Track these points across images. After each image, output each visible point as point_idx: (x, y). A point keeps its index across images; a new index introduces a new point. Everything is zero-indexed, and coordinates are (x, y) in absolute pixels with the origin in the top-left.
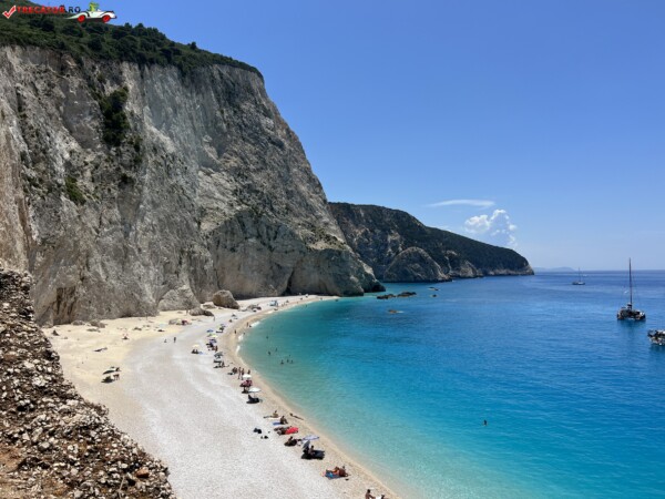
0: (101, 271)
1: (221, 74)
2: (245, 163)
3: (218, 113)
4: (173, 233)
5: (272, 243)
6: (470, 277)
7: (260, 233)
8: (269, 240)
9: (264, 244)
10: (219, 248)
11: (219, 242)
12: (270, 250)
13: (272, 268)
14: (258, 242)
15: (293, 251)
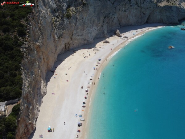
5: (142, 5)
7: (137, 2)
8: (141, 4)
9: (138, 6)
10: (120, 11)
11: (120, 9)
12: (141, 8)
13: (141, 14)
14: (136, 6)
15: (150, 7)
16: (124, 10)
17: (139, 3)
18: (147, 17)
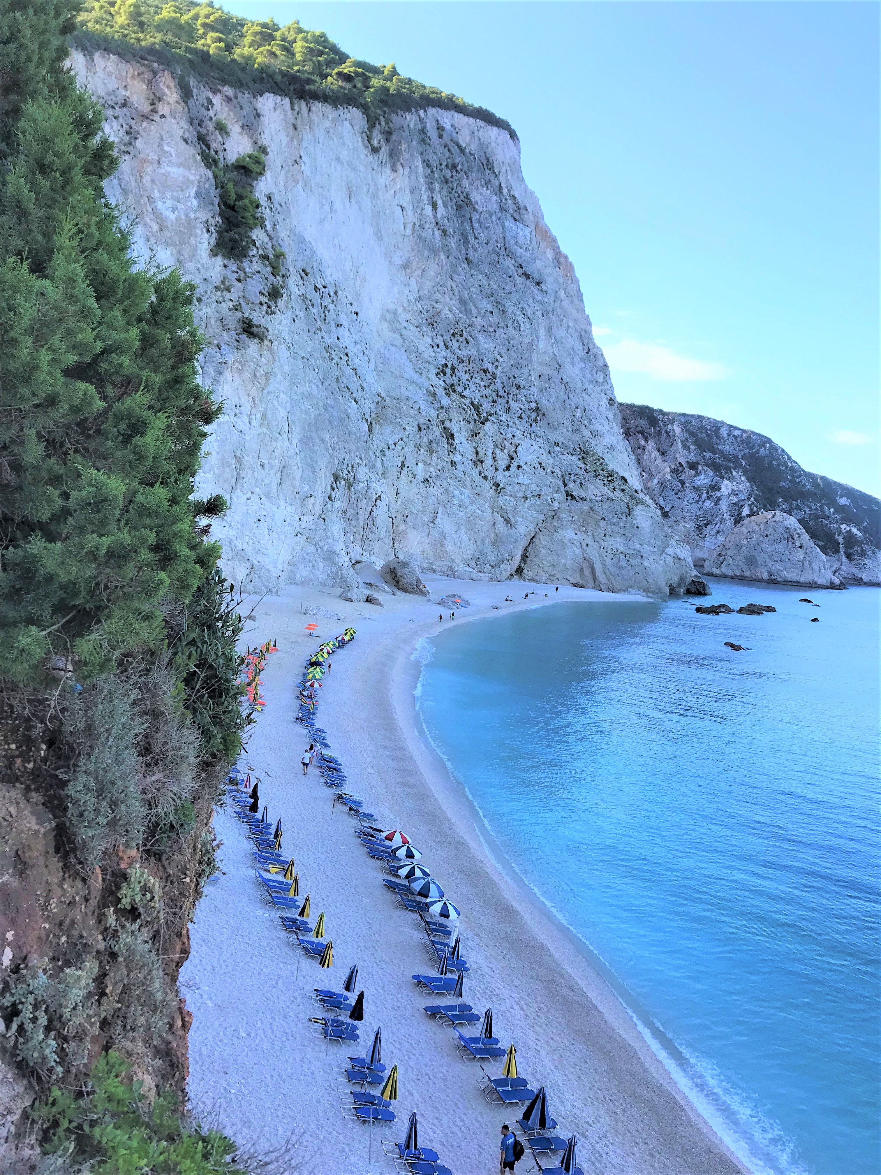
1: (440, 128)
2: (467, 312)
3: (429, 209)
4: (323, 440)
5: (500, 476)
7: (481, 454)
8: (497, 470)
9: (486, 478)
10: (403, 477)
11: (403, 465)
12: (496, 491)
13: (494, 524)
14: (475, 473)
15: (539, 496)
16: (420, 477)
17: (489, 461)
18: (523, 544)
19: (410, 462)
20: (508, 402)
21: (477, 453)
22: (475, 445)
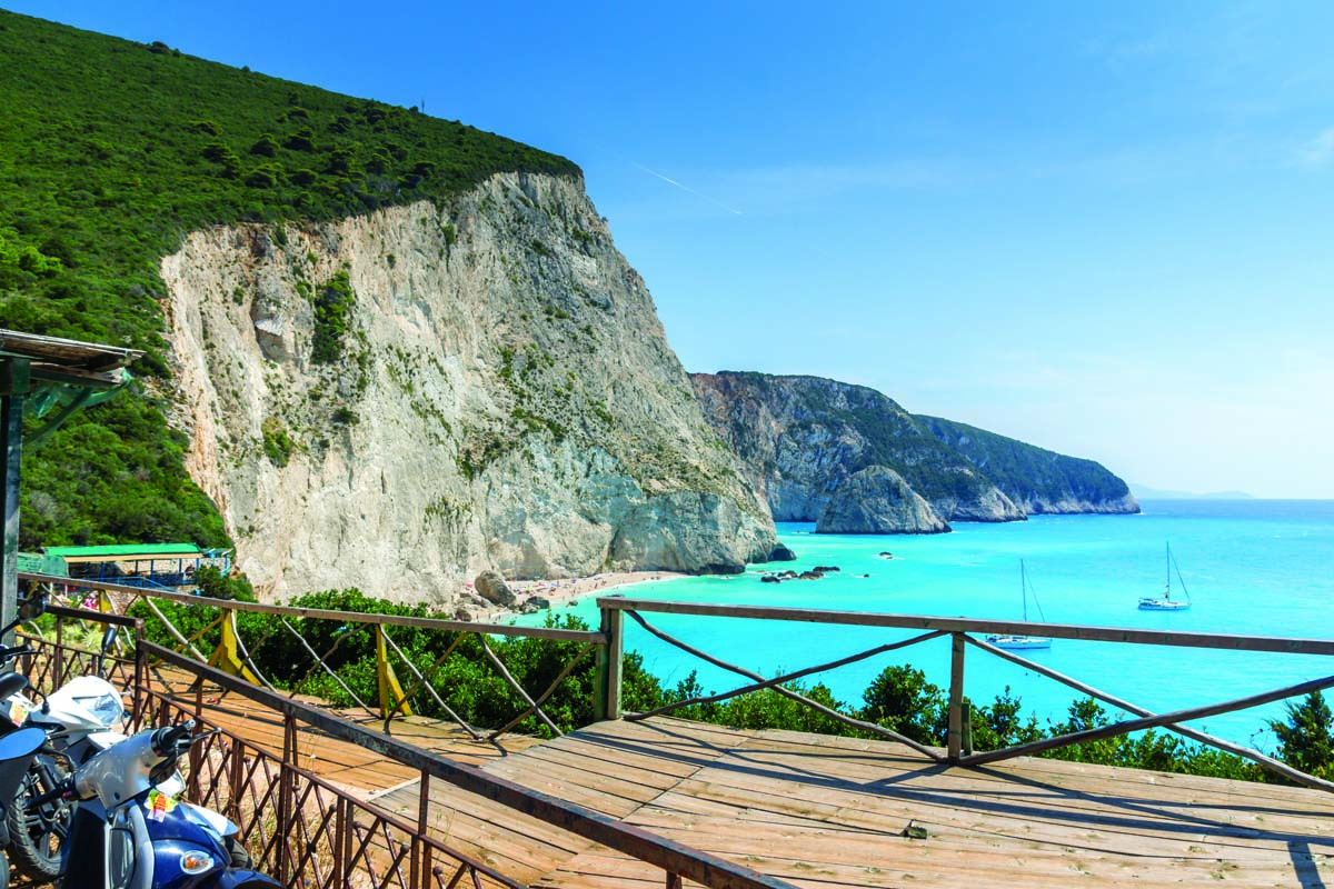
0: (308, 557)
1: (505, 190)
4: (415, 483)
6: (997, 521)
7: (561, 468)
8: (577, 478)
9: (567, 487)
10: (490, 498)
12: (578, 496)
13: (580, 526)
14: (557, 484)
15: (618, 495)
17: (569, 471)
18: (608, 539)
19: (496, 483)
20: (582, 418)
21: (557, 467)
22: (553, 460)
